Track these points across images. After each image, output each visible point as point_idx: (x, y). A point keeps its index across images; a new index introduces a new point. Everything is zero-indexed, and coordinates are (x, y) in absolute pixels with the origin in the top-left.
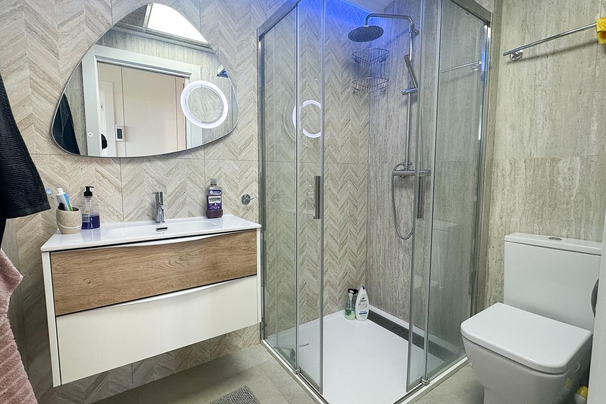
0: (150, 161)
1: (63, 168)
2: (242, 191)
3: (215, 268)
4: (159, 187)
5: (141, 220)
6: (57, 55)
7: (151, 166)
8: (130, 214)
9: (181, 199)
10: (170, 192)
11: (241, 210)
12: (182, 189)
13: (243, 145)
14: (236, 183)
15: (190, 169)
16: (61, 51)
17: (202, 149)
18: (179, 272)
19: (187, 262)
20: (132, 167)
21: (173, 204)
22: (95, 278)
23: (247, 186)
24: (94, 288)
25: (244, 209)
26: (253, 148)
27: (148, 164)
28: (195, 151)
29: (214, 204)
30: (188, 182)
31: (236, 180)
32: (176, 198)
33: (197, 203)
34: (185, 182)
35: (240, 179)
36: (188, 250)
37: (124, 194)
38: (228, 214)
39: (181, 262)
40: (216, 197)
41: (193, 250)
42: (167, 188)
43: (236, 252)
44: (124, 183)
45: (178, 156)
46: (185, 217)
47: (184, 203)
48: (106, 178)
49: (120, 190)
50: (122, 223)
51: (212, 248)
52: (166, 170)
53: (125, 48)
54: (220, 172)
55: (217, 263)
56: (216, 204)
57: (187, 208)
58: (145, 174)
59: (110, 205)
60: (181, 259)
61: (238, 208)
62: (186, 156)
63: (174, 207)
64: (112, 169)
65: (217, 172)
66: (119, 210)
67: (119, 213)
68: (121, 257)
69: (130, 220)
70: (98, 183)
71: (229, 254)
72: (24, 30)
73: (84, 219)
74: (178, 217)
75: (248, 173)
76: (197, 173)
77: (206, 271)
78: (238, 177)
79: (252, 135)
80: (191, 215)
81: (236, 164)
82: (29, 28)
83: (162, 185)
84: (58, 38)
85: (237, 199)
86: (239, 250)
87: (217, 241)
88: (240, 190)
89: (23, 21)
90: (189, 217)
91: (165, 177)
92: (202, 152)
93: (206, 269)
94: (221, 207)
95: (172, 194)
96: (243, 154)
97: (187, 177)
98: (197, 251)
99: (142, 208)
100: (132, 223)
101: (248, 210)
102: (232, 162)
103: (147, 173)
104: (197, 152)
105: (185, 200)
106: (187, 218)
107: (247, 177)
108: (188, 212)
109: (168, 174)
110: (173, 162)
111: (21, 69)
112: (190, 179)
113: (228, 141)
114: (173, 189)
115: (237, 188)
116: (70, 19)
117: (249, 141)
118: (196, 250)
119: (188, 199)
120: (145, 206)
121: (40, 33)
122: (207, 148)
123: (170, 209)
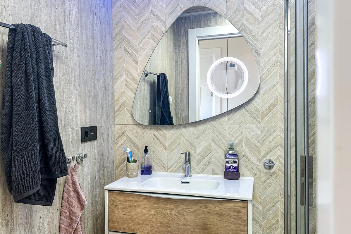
0: (185, 127)
1: (137, 133)
2: (265, 156)
3: (206, 229)
4: (191, 147)
5: (178, 172)
6: (137, 62)
7: (185, 131)
8: (172, 166)
9: (207, 159)
10: (199, 152)
11: (263, 175)
12: (208, 150)
13: (266, 110)
14: (258, 148)
15: (215, 134)
16: (139, 60)
17: (225, 116)
18: (177, 223)
19: (184, 216)
20: (174, 132)
21: (201, 162)
22: (127, 212)
23: (271, 151)
24: (126, 219)
25: (266, 174)
26: (278, 111)
27: (184, 130)
28: (219, 118)
29: (230, 167)
30: (213, 145)
31: (258, 144)
32: (203, 157)
33: (220, 163)
34: (210, 144)
35: (262, 144)
36: (184, 207)
37: (169, 152)
38: (249, 176)
39: (179, 215)
40: (232, 160)
41: (188, 207)
42: (197, 149)
43: (226, 219)
44: (169, 144)
45: (205, 123)
46: (210, 174)
47: (209, 162)
48: (158, 140)
49: (166, 148)
50: (167, 173)
51: (204, 209)
52: (196, 134)
53: (216, 24)
54: (241, 136)
55: (207, 225)
56: (232, 167)
57: (211, 167)
58: (182, 138)
59: (160, 159)
60: (179, 213)
61: (260, 172)
62: (212, 122)
63: (201, 165)
64: (162, 134)
65: (238, 137)
66: (165, 163)
67: (165, 165)
68: (141, 201)
69: (171, 171)
70: (154, 143)
71: (219, 219)
72: (123, 52)
73: (142, 168)
74: (204, 174)
75: (271, 138)
76: (220, 137)
77: (199, 229)
78: (261, 142)
79: (277, 99)
80: (214, 173)
81: (259, 129)
82: (126, 50)
83: (193, 146)
84: (138, 52)
85: (258, 163)
86: (228, 217)
87: (208, 204)
88: (262, 154)
89: (124, 48)
90: (213, 174)
91: (195, 140)
92: (225, 119)
93: (198, 227)
94: (237, 170)
95: (200, 154)
96: (266, 119)
97: (212, 140)
98: (192, 209)
99: (180, 163)
100: (172, 174)
101: (271, 176)
102: (254, 127)
103: (183, 137)
104: (220, 119)
105: (210, 159)
106: (212, 176)
107: (271, 142)
108: (213, 170)
109: (197, 138)
110: (201, 127)
111: (121, 76)
112: (215, 142)
113: (250, 107)
114: (201, 150)
115: (259, 152)
116: (144, 38)
117: (274, 105)
118: (190, 208)
119: (212, 159)
120: (181, 162)
121: (130, 52)
122: (229, 115)
123: (198, 166)
